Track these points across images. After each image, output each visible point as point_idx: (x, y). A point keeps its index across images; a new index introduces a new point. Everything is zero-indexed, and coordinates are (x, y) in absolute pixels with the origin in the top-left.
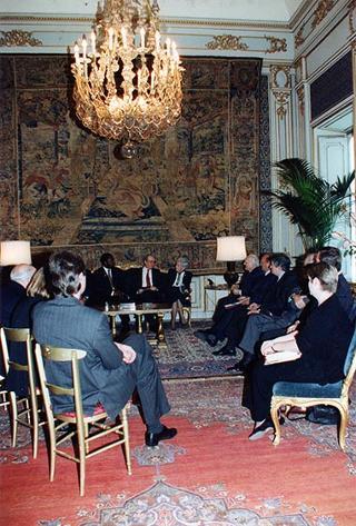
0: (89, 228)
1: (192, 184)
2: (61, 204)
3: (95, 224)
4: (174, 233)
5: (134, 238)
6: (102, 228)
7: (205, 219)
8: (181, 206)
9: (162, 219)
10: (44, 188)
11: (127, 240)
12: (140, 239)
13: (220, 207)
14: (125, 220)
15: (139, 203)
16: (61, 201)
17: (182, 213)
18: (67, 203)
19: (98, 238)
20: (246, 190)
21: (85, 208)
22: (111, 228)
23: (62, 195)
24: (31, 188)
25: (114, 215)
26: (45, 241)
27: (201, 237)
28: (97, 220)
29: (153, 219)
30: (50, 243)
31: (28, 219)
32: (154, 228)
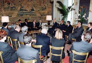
0: (20, 13)
1: (40, 5)
2: (13, 8)
3: (21, 12)
4: (37, 14)
5: (29, 15)
6: (23, 13)
7: (43, 12)
8: (38, 9)
9: (35, 12)
10: (9, 4)
11: (28, 16)
12: (31, 15)
13: (45, 10)
14: (27, 12)
15: (30, 8)
16: (14, 7)
17: (38, 11)
18: (15, 8)
19: (22, 15)
20: (50, 7)
21: (19, 9)
22: (25, 13)
23: (14, 6)
24: (6, 3)
25: (25, 10)
26: (10, 16)
27: (42, 15)
28: (22, 11)
29: (33, 12)
30: (11, 16)
31: (6, 11)
32: (33, 13)
